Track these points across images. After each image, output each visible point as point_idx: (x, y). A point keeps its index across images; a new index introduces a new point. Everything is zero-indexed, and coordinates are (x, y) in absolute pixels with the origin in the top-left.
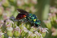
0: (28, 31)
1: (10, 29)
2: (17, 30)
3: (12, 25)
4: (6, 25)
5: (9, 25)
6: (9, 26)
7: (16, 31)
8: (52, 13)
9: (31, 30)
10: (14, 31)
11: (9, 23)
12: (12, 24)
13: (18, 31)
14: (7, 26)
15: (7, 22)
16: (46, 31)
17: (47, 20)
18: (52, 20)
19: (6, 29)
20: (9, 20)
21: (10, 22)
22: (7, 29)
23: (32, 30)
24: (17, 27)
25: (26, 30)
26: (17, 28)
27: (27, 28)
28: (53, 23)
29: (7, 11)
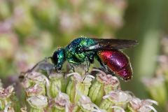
0: (95, 108)
1: (38, 100)
2: (60, 104)
3: (44, 89)
4: (27, 89)
5: (35, 87)
6: (36, 93)
7: (56, 106)
9: (103, 105)
10: (52, 107)
11: (36, 82)
12: (43, 86)
13: (64, 106)
14: (31, 90)
15: (30, 79)
16: (152, 108)
17: (155, 76)
19: (25, 99)
21: (37, 78)
22: (28, 100)
23: (108, 106)
24: (61, 95)
25: (89, 105)
26: (61, 98)
27: (91, 99)
29: (28, 48)
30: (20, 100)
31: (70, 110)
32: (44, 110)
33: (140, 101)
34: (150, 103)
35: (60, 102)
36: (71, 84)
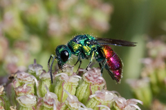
0: (82, 106)
1: (27, 99)
2: (49, 103)
3: (33, 89)
4: (16, 88)
5: (25, 87)
6: (25, 92)
7: (45, 105)
8: (154, 59)
9: (89, 104)
10: (41, 106)
11: (26, 82)
12: (32, 86)
13: (52, 105)
14: (20, 90)
15: (19, 79)
17: (140, 78)
18: (153, 80)
19: (15, 98)
20: (24, 74)
21: (26, 79)
22: (17, 99)
23: (94, 105)
24: (49, 94)
25: (76, 104)
26: (50, 97)
27: (78, 98)
28: (156, 89)
30: (10, 99)
31: (58, 108)
32: (33, 108)
33: (126, 101)
34: (135, 102)
35: (49, 101)
36: (59, 84)
